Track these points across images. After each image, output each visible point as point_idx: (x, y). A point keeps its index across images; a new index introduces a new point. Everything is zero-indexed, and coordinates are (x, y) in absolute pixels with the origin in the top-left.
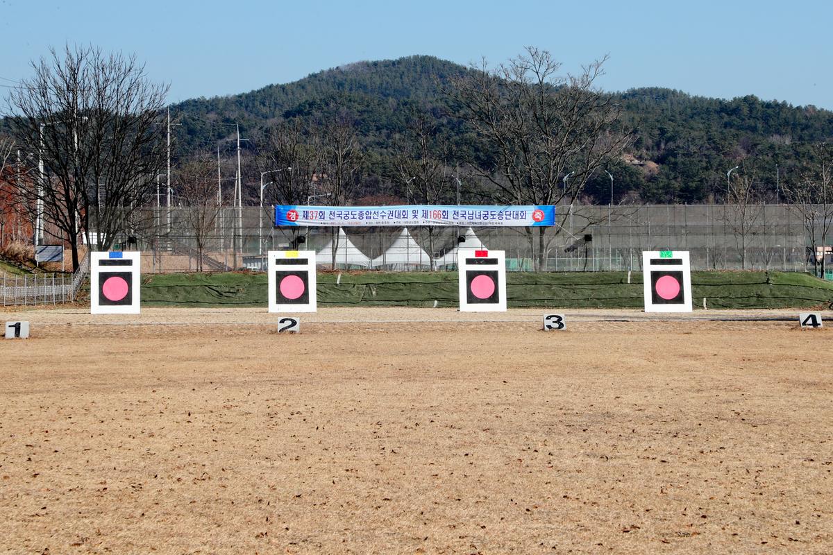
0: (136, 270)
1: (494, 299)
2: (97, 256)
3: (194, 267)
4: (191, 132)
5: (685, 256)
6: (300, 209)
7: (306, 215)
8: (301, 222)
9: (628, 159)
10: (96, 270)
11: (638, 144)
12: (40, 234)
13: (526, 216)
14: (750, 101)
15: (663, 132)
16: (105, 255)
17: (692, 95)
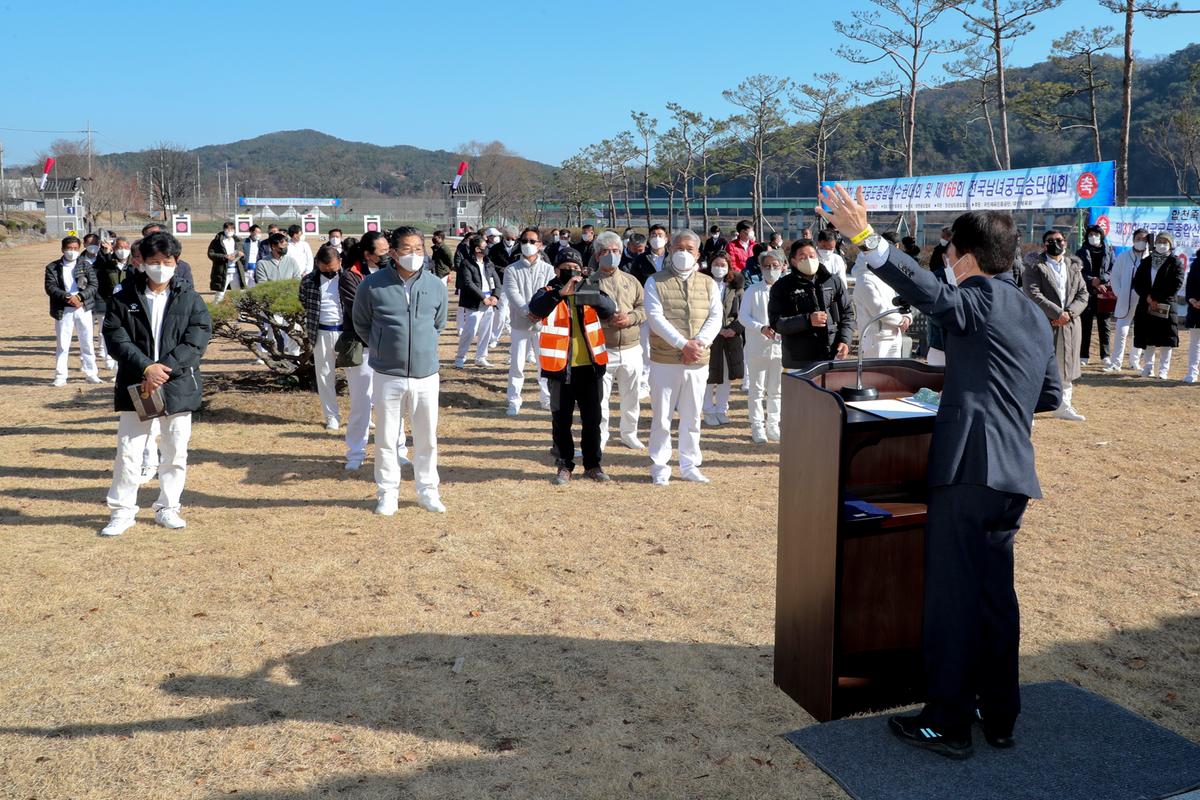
0: (189, 221)
1: (314, 231)
2: (175, 216)
3: (210, 218)
4: (208, 159)
5: (378, 217)
6: (248, 199)
7: (250, 201)
8: (249, 204)
9: (393, 174)
10: (175, 221)
11: (397, 168)
12: (151, 207)
13: (330, 202)
14: (442, 152)
15: (407, 164)
16: (178, 216)
17: (420, 148)
